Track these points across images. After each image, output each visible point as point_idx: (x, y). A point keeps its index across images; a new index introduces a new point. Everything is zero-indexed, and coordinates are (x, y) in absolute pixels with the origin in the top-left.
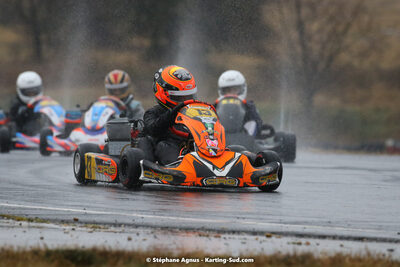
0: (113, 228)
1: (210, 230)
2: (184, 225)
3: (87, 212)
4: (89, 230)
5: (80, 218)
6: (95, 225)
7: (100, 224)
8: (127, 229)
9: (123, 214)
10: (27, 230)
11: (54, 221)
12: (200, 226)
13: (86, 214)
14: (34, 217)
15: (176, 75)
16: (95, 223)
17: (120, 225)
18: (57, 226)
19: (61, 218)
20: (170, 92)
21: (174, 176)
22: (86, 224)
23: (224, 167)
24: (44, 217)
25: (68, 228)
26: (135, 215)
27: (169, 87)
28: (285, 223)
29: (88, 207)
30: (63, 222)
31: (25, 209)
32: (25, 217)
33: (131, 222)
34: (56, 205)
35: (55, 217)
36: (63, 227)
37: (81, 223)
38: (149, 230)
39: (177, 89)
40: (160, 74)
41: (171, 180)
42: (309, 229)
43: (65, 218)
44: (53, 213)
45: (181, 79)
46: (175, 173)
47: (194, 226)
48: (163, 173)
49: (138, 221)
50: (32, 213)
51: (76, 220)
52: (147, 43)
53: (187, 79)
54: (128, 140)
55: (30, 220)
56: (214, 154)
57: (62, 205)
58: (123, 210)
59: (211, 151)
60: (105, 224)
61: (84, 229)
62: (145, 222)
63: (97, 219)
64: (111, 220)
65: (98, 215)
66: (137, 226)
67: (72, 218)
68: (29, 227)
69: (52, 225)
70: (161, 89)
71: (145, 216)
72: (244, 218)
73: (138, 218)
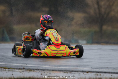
0: (36, 71)
1: (68, 71)
2: (59, 69)
3: (28, 65)
4: (28, 71)
5: (25, 68)
6: (30, 70)
7: (32, 69)
8: (41, 71)
9: (39, 66)
10: (8, 72)
11: (17, 69)
12: (65, 70)
13: (27, 66)
14: (10, 67)
16: (30, 69)
17: (38, 70)
18: (18, 70)
19: (19, 68)
22: (27, 69)
24: (13, 67)
25: (21, 71)
26: (43, 66)
28: (93, 68)
29: (28, 64)
30: (19, 69)
31: (7, 65)
32: (7, 68)
33: (42, 68)
34: (17, 63)
35: (17, 67)
36: (20, 71)
37: (26, 69)
38: (48, 71)
42: (101, 70)
47: (62, 70)
49: (44, 68)
50: (9, 67)
51: (24, 68)
52: (47, 9)
55: (9, 69)
57: (19, 63)
58: (39, 65)
60: (33, 69)
61: (27, 71)
62: (47, 68)
63: (31, 68)
64: (36, 68)
65: (31, 66)
66: (44, 70)
67: (22, 67)
68: (8, 71)
69: (16, 70)
71: (46, 67)
72: (79, 67)
73: (44, 67)
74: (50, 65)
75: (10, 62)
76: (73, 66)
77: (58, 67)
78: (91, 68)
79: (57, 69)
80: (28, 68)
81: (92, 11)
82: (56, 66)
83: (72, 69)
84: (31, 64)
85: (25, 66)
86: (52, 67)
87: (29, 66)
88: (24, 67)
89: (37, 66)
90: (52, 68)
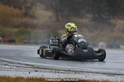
6: (75, 72)
8: (85, 73)
13: (73, 68)
14: (57, 69)
17: (83, 72)
18: (64, 72)
26: (88, 69)
35: (63, 69)
37: (71, 71)
38: (92, 74)
47: (106, 72)
51: (69, 70)
55: (55, 70)
62: (91, 71)
63: (76, 70)
67: (68, 69)
68: (55, 72)
80: (73, 70)
85: (70, 68)
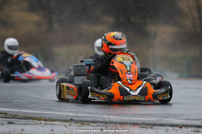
0: (92, 124)
1: (147, 124)
2: (132, 122)
3: (78, 115)
4: (79, 125)
5: (74, 119)
7: (85, 121)
9: (98, 116)
10: (44, 125)
11: (59, 120)
12: (142, 122)
15: (114, 37)
19: (63, 119)
20: (110, 47)
21: (108, 96)
22: (77, 122)
23: (136, 90)
24: (54, 118)
25: (67, 124)
27: (110, 44)
28: (190, 120)
29: (78, 112)
30: (64, 121)
31: (42, 114)
32: (43, 118)
33: (102, 120)
34: (60, 111)
36: (64, 123)
39: (114, 45)
40: (105, 36)
41: (106, 98)
43: (65, 119)
44: (58, 116)
45: (117, 39)
46: (108, 94)
48: (101, 94)
49: (107, 120)
50: (47, 117)
53: (121, 39)
54: (85, 75)
56: (130, 82)
57: (64, 112)
58: (98, 114)
59: (129, 81)
60: (88, 122)
61: (76, 124)
64: (92, 119)
65: (85, 117)
66: (106, 123)
69: (58, 123)
70: (105, 45)
71: (110, 117)
72: (166, 117)
73: (106, 118)
74: (116, 115)
75: (49, 110)
76: (156, 117)
77: (131, 118)
78: (187, 119)
79: (129, 122)
81: (188, 23)
82: (126, 117)
83: (153, 121)
84: (85, 113)
86: (120, 117)
87: (80, 117)
88: (72, 118)
89: (93, 115)
90: (120, 119)
